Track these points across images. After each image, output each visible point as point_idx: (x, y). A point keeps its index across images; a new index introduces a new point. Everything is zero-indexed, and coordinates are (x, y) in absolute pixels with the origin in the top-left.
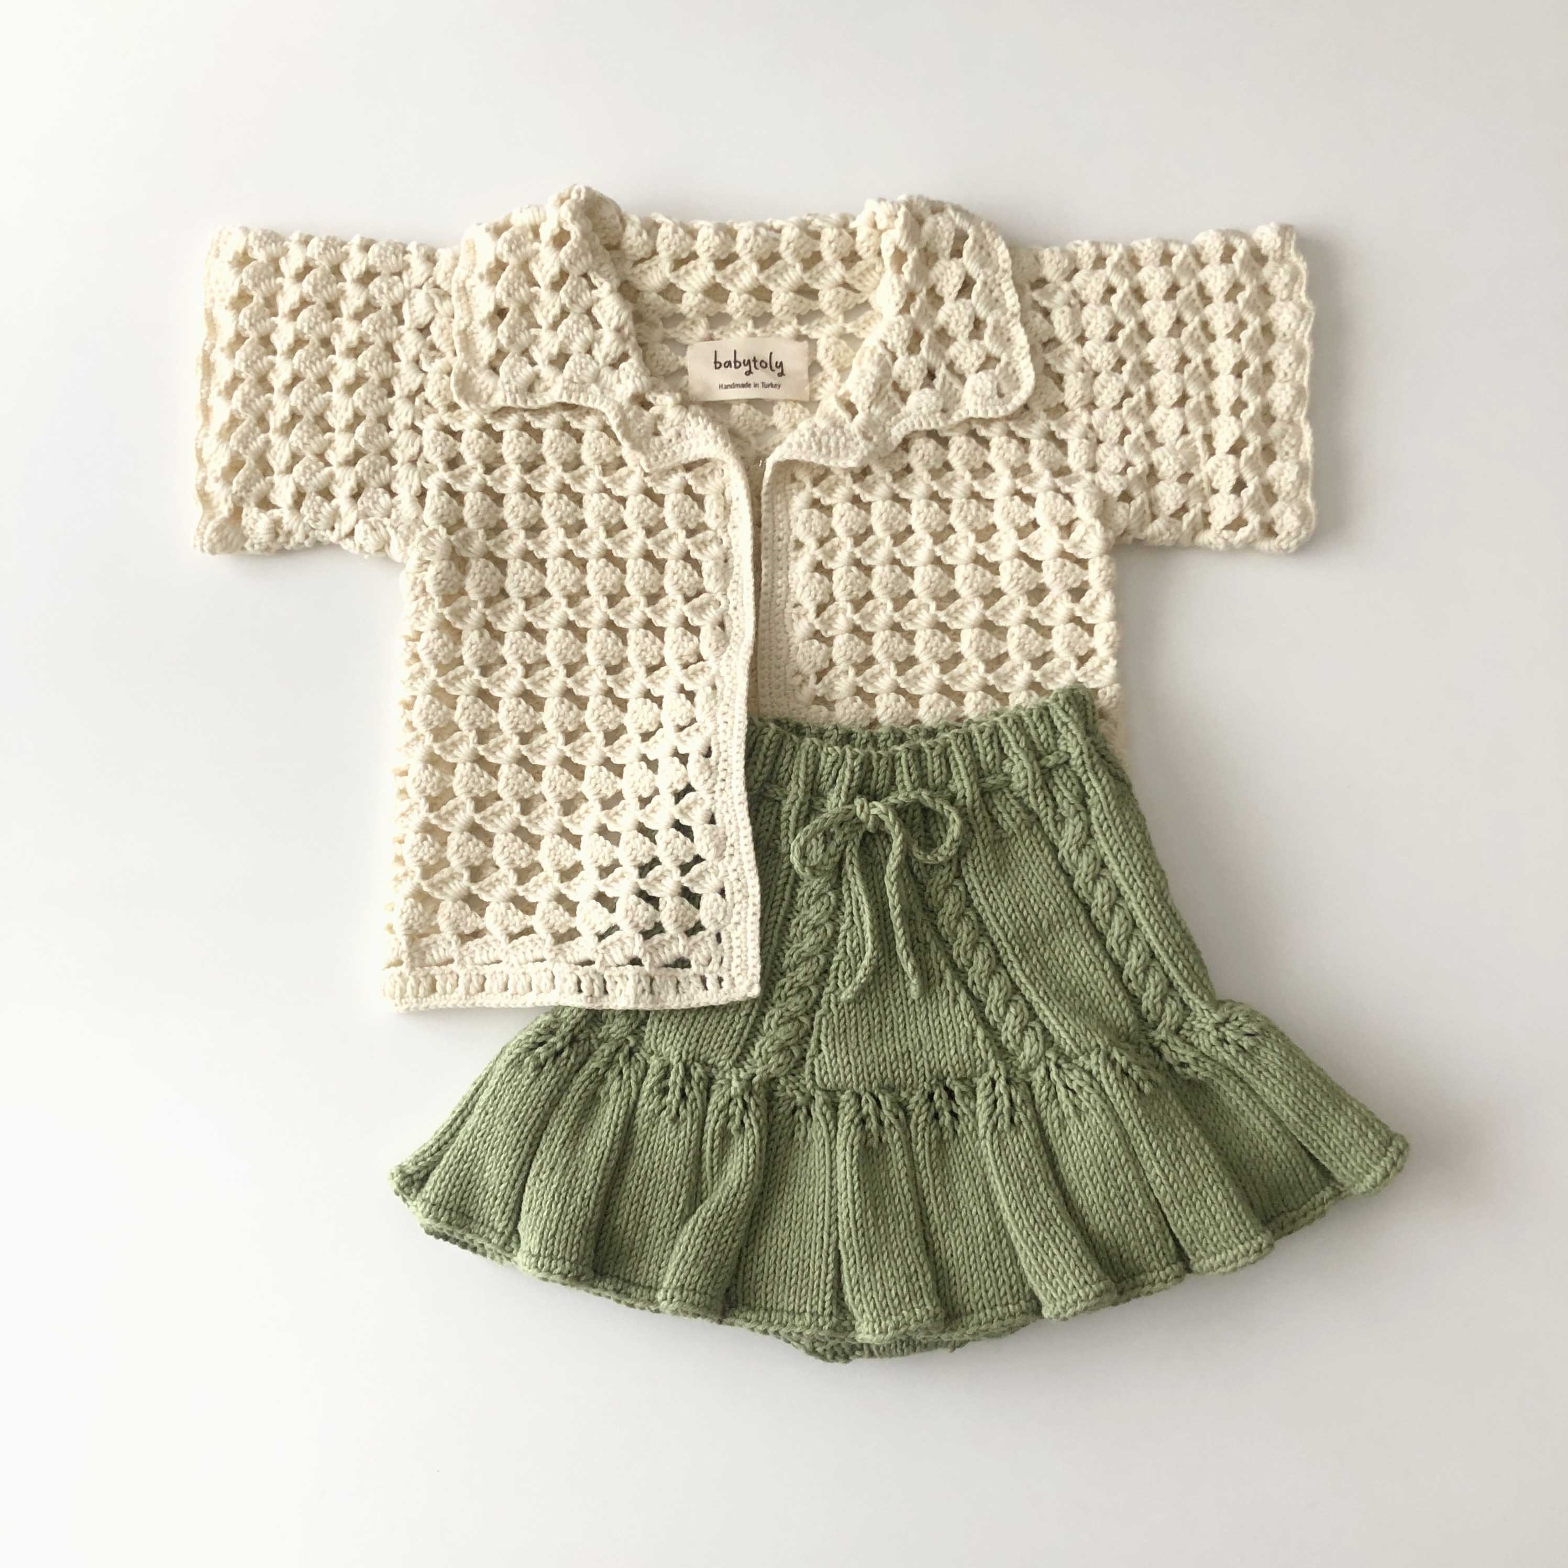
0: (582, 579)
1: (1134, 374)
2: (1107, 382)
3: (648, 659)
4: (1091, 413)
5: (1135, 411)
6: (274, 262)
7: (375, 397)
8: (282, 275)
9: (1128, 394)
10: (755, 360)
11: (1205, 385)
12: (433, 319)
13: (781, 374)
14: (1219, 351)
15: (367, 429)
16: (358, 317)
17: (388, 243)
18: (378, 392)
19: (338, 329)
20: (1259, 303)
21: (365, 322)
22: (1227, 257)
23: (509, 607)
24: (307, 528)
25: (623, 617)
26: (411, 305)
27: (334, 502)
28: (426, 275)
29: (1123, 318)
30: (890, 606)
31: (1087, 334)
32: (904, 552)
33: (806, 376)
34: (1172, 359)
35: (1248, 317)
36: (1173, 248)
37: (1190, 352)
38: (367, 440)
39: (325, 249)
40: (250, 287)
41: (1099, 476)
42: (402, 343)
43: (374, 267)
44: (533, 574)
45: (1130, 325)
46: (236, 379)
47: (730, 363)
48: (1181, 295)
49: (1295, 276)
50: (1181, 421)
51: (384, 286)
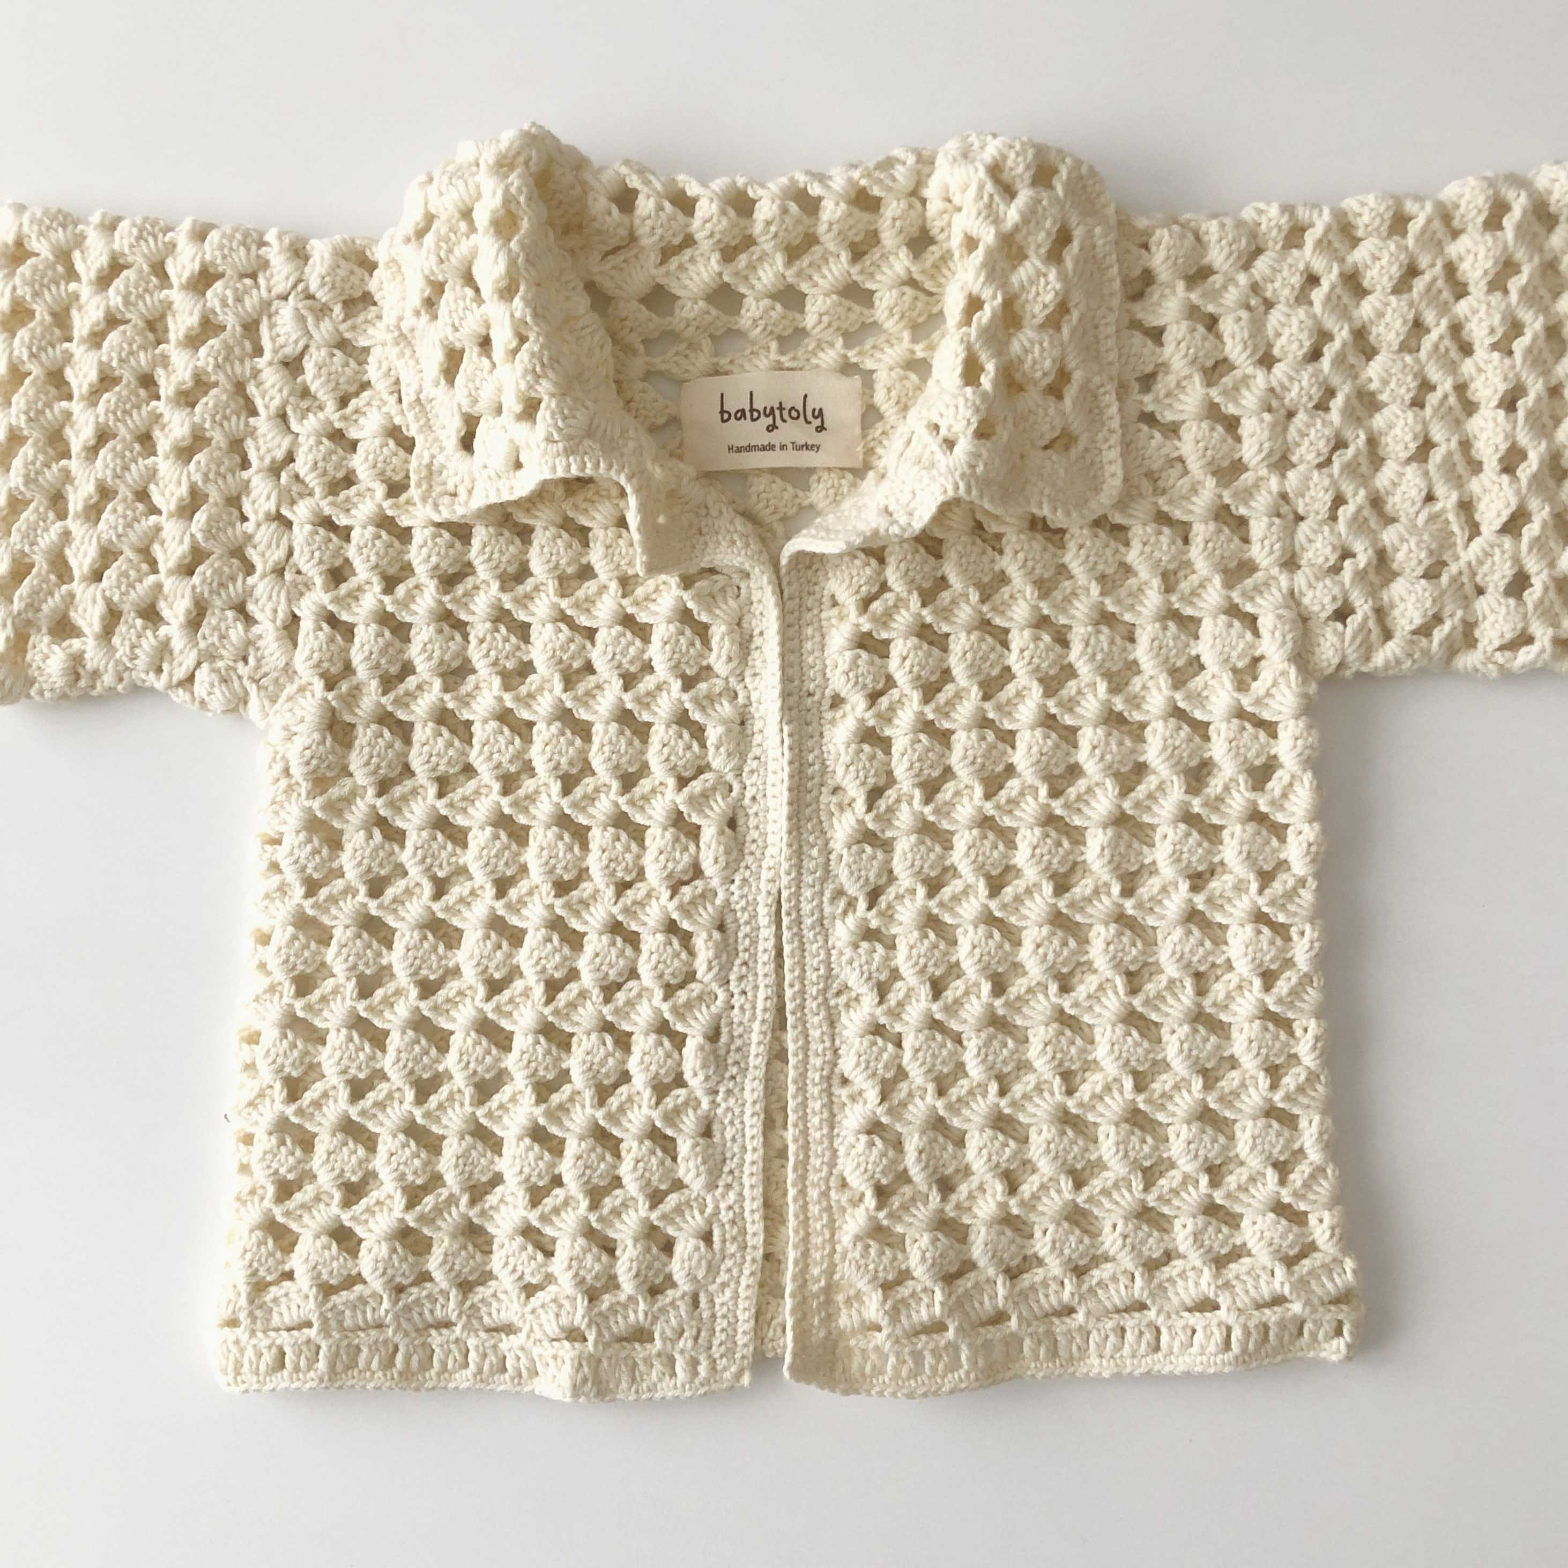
0: (525, 751)
1: (1350, 414)
2: (1308, 426)
3: (620, 874)
4: (1283, 476)
5: (1351, 469)
6: (64, 256)
7: (222, 469)
8: (78, 278)
9: (1340, 444)
10: (781, 408)
11: (1458, 423)
12: (307, 347)
13: (821, 429)
14: (1480, 370)
15: (209, 519)
16: (193, 342)
17: (236, 230)
18: (226, 461)
19: (165, 361)
20: (1542, 291)
21: (203, 351)
22: (1493, 223)
23: (414, 792)
24: (120, 668)
25: (583, 809)
26: (272, 326)
27: (163, 631)
28: (292, 280)
29: (1330, 323)
30: (979, 791)
31: (1276, 351)
32: (999, 708)
33: (858, 430)
34: (1406, 388)
35: (1526, 315)
36: (1410, 207)
37: (1434, 374)
38: (209, 532)
39: (140, 237)
40: (28, 298)
41: (1300, 579)
42: (258, 385)
43: (213, 263)
44: (450, 745)
45: (1342, 335)
46: (15, 439)
47: (743, 411)
48: (1419, 284)
50: (1423, 485)
51: (229, 293)
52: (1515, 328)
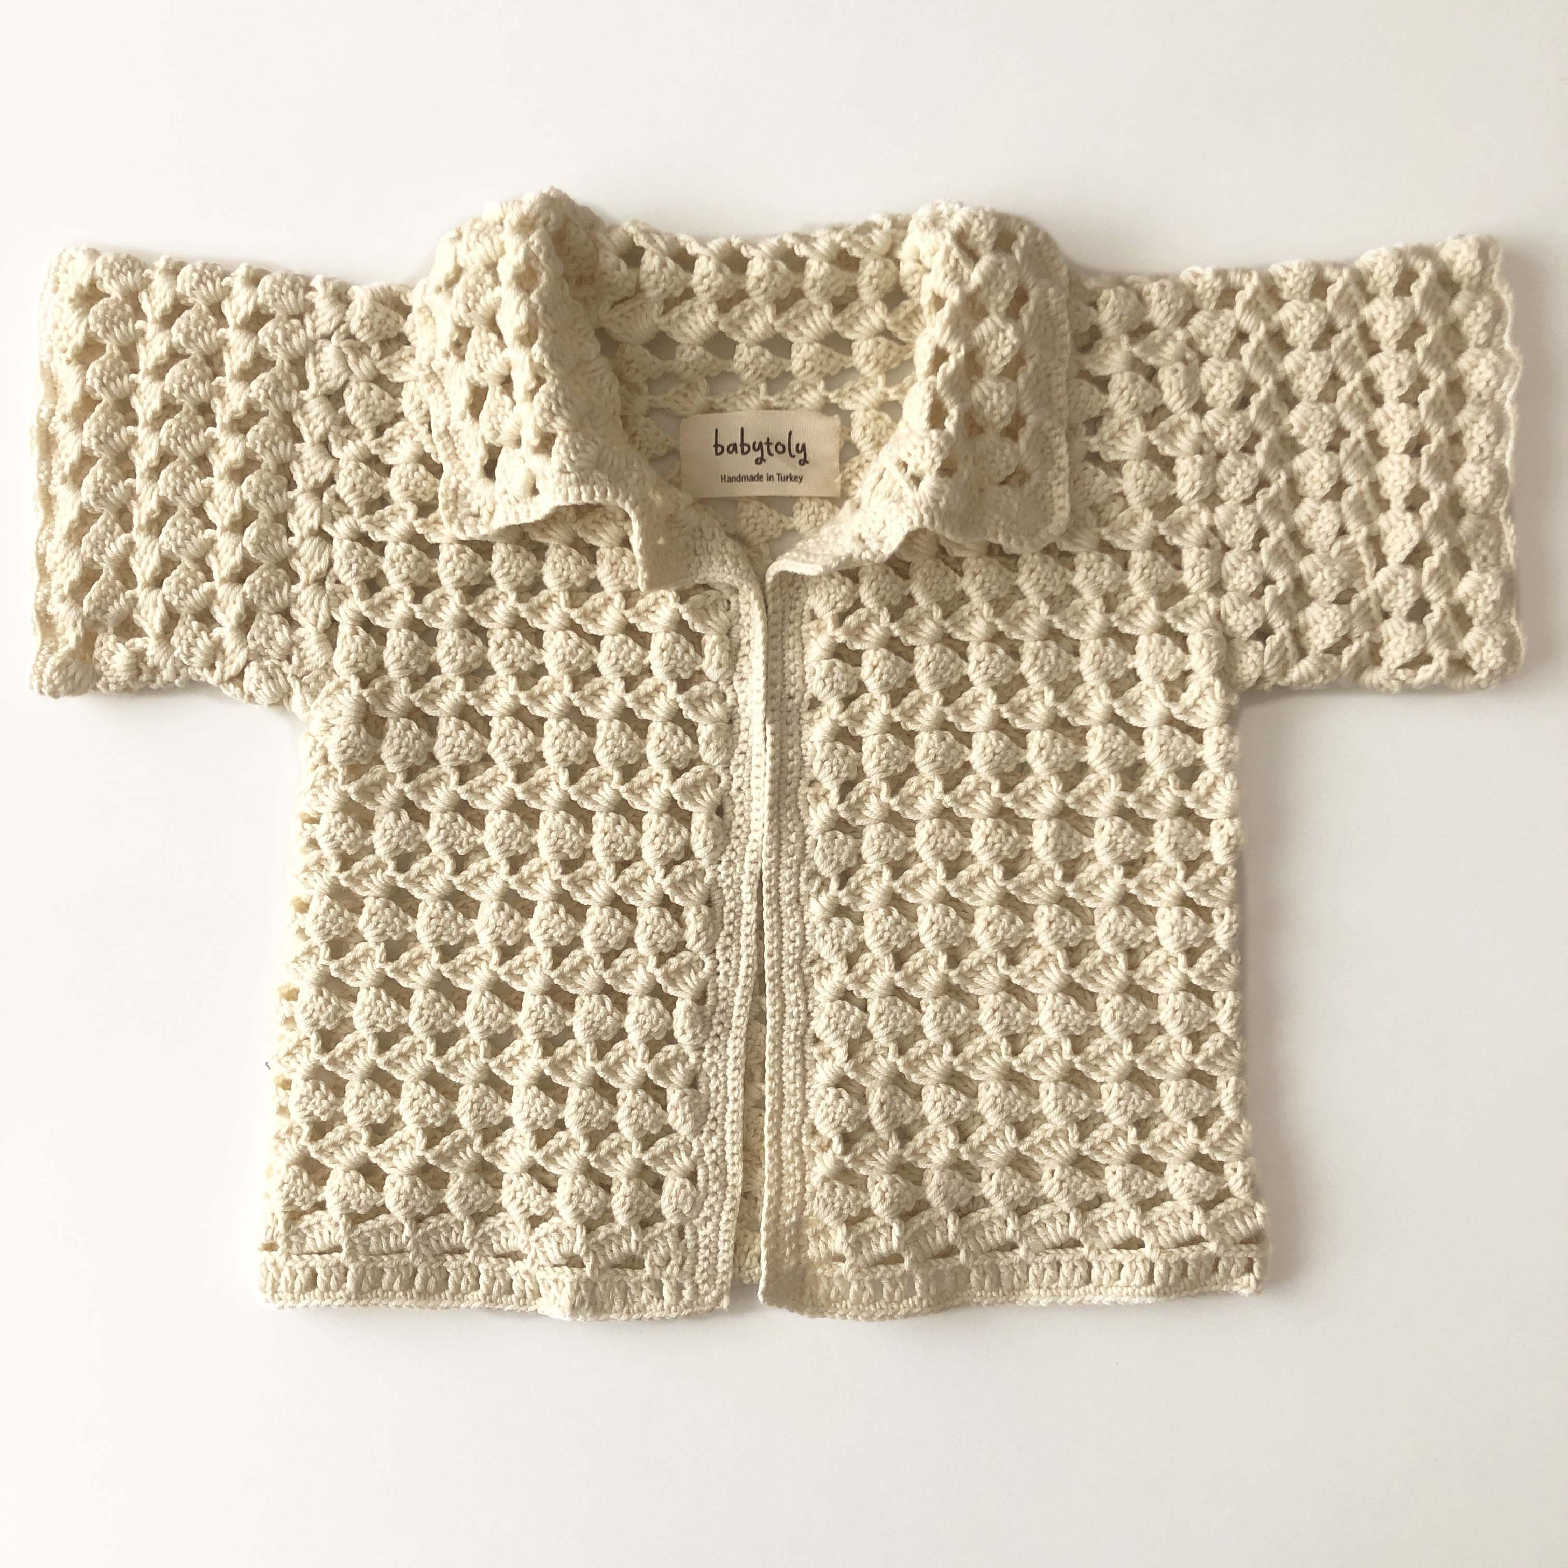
0: (537, 743)
1: (1273, 456)
2: (1235, 467)
3: (620, 854)
4: (1213, 511)
5: (1273, 505)
6: (132, 297)
7: (271, 489)
8: (144, 317)
9: (1263, 483)
10: (768, 443)
11: (1368, 467)
12: (347, 382)
13: (804, 462)
14: (1389, 419)
15: (259, 534)
17: (285, 276)
18: (274, 482)
19: (220, 392)
20: (1445, 350)
21: (255, 384)
22: (1402, 289)
23: (438, 779)
24: (178, 665)
25: (588, 797)
27: (216, 632)
28: (335, 322)
29: (1257, 375)
30: (938, 786)
31: (1208, 400)
32: (957, 712)
33: (837, 464)
34: (1321, 434)
35: (1430, 372)
36: (1329, 273)
37: (1348, 422)
38: (258, 545)
39: (200, 281)
40: (99, 334)
41: (1226, 603)
42: (304, 414)
43: (265, 306)
44: (470, 737)
45: (1267, 386)
46: (86, 459)
47: (735, 446)
48: (1337, 342)
49: (1498, 313)
50: (1337, 521)
51: (279, 333)
52: (1421, 383)
